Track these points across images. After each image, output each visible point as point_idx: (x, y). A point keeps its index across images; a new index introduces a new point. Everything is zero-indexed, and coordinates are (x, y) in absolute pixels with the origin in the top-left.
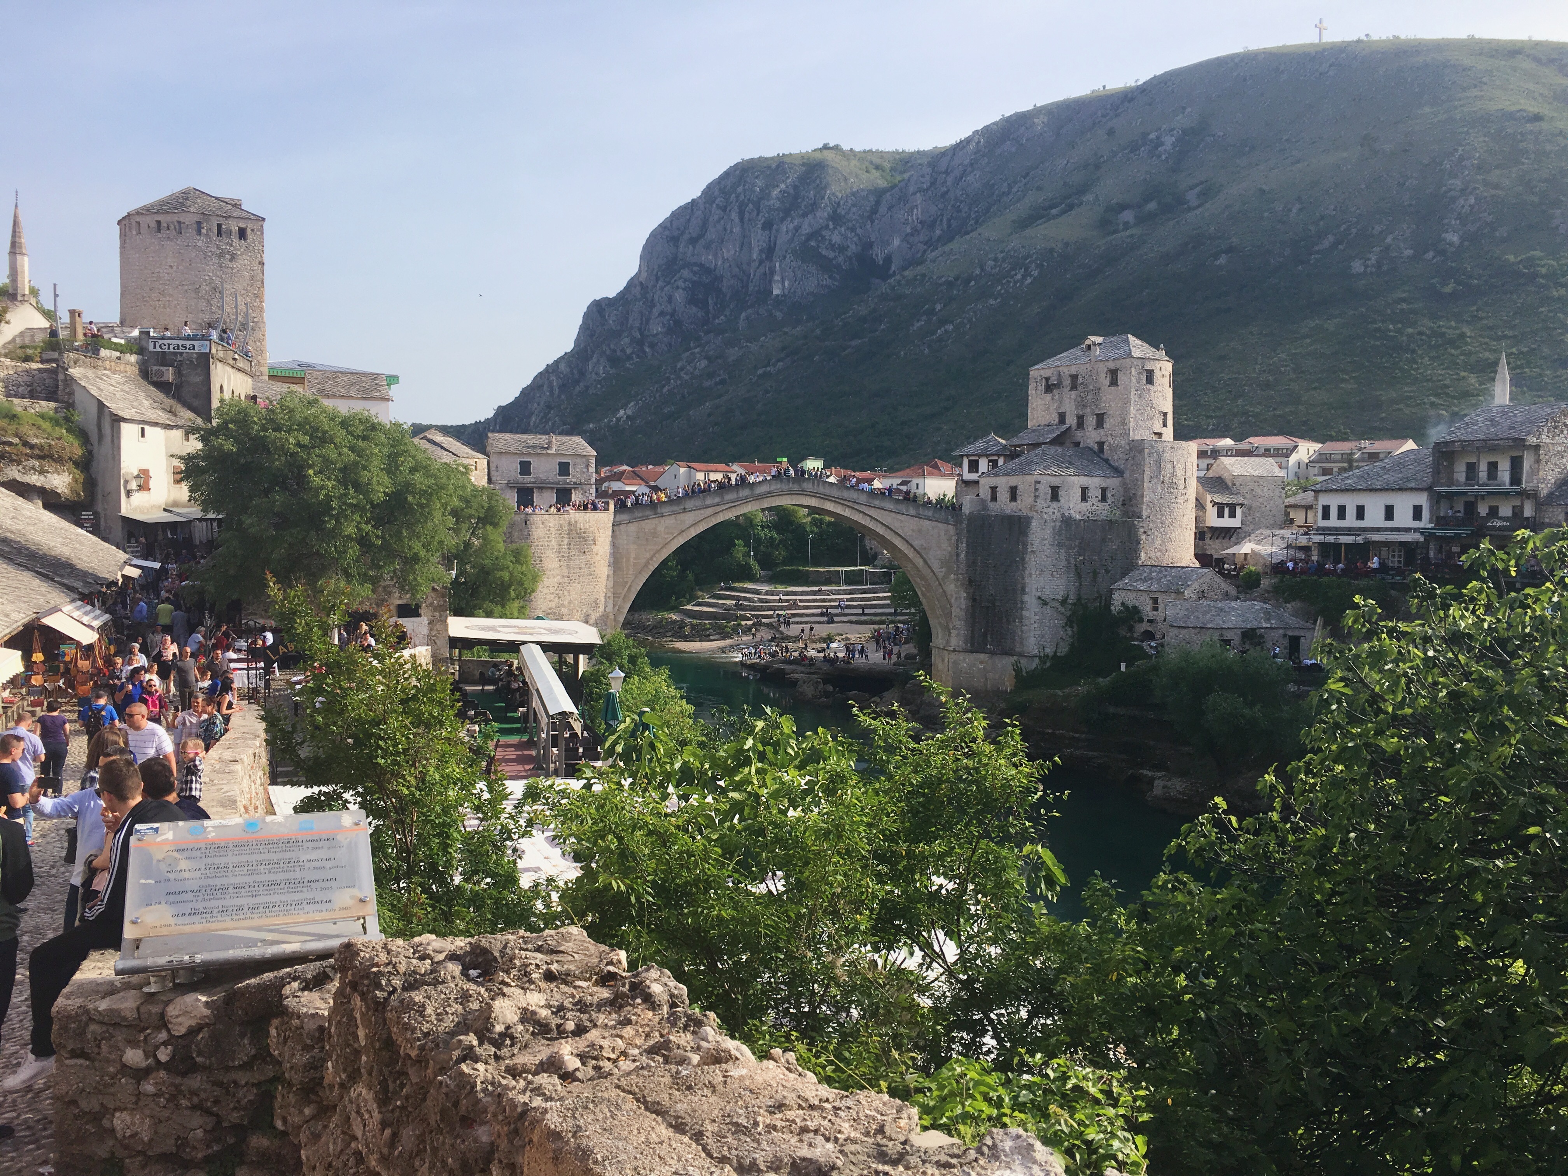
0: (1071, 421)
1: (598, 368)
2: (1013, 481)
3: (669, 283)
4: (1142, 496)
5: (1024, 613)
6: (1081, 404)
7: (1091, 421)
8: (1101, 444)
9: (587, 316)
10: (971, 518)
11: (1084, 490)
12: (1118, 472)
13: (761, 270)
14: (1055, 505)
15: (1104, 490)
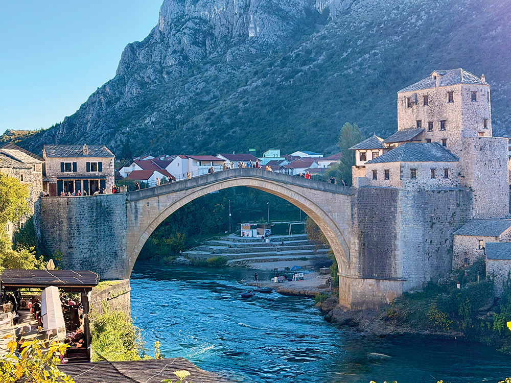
0: (425, 125)
1: (132, 90)
2: (387, 165)
3: (179, 31)
4: (472, 173)
5: (396, 252)
6: (431, 113)
7: (437, 126)
8: (444, 140)
9: (124, 54)
10: (361, 191)
11: (433, 170)
12: (456, 159)
13: (240, 21)
14: (414, 180)
15: (446, 170)
